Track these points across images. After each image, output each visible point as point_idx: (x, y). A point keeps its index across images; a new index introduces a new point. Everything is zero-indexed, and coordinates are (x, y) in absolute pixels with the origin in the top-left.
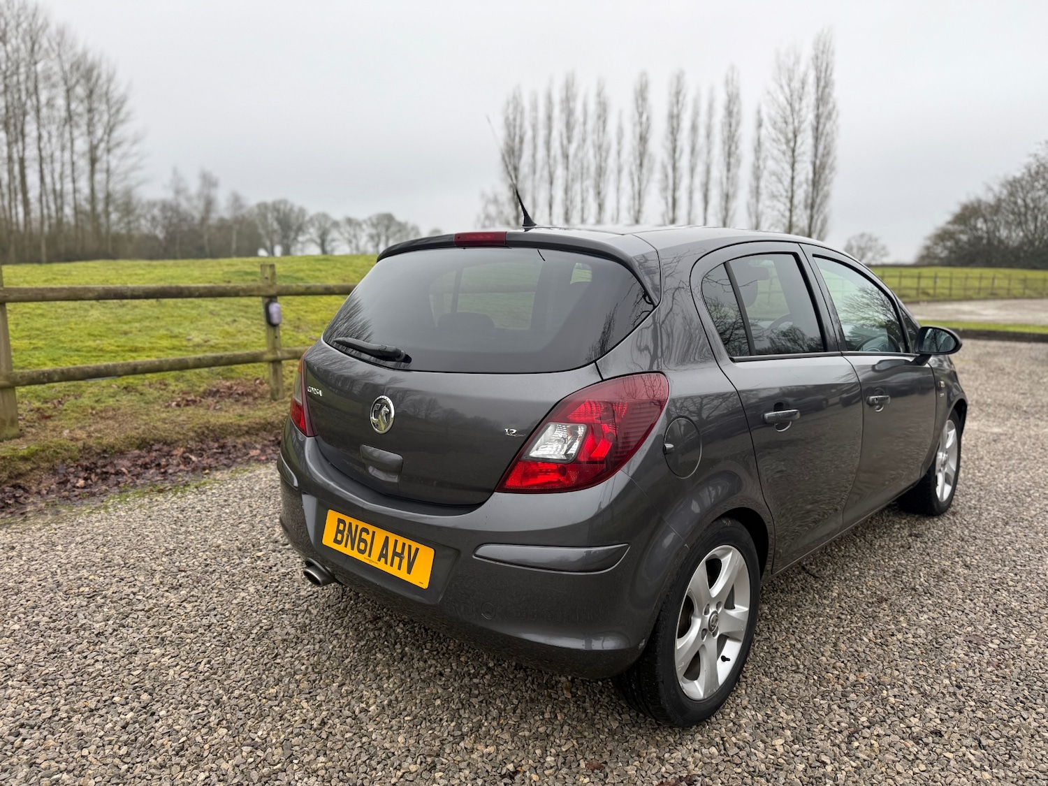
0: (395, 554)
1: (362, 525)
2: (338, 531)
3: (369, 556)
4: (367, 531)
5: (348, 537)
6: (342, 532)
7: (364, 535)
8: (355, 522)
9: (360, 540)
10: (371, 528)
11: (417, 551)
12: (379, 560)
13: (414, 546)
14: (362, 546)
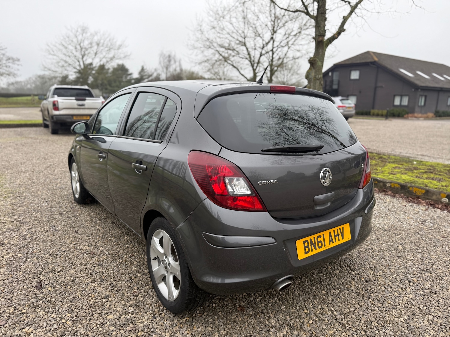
0: (335, 236)
1: (316, 236)
2: (305, 247)
3: (325, 246)
4: (320, 236)
5: (311, 246)
6: (308, 247)
7: (319, 239)
8: (312, 237)
9: (318, 242)
10: (321, 234)
11: (343, 228)
12: (330, 244)
13: (341, 227)
14: (320, 245)
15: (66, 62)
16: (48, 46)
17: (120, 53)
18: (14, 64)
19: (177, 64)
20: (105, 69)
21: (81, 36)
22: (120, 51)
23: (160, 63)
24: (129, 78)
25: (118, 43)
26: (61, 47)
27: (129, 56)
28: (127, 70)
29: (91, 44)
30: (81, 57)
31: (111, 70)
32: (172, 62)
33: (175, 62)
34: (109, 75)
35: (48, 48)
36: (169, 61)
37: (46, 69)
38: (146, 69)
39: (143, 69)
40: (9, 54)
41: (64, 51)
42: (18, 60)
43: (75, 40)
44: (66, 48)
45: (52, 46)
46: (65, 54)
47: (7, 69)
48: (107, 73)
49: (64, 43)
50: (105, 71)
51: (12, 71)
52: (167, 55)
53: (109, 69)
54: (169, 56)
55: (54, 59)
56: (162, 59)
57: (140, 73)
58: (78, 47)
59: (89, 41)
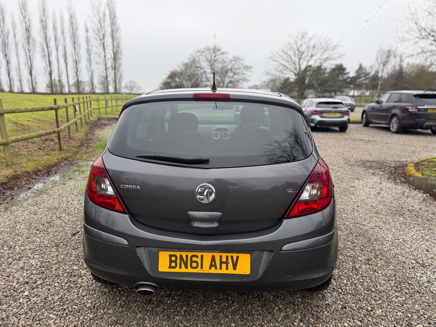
0: (221, 263)
1: (190, 254)
2: (171, 261)
3: (202, 268)
5: (181, 263)
6: (175, 262)
7: (194, 259)
8: (184, 254)
9: (192, 262)
10: (199, 254)
11: (238, 257)
12: (210, 268)
13: (235, 255)
14: (194, 265)
15: (284, 66)
16: (272, 53)
17: (334, 54)
18: (247, 71)
19: (398, 59)
20: (322, 69)
21: (300, 42)
22: (335, 51)
23: (377, 60)
24: (345, 76)
25: (334, 44)
26: (282, 54)
27: (344, 55)
28: (344, 69)
29: (308, 48)
30: (298, 60)
31: (328, 71)
32: (392, 58)
33: (395, 57)
34: (327, 75)
35: (272, 55)
36: (388, 57)
37: (268, 74)
38: (364, 67)
39: (361, 68)
40: (246, 63)
41: (285, 56)
42: (251, 68)
43: (295, 46)
44: (286, 54)
45: (275, 54)
46: (284, 60)
47: (243, 76)
48: (324, 73)
49: (285, 50)
50: (321, 72)
51: (246, 76)
52: (387, 50)
53: (325, 69)
54: (389, 51)
55: (274, 64)
56: (379, 55)
57: (357, 72)
58: (297, 52)
59: (307, 46)
